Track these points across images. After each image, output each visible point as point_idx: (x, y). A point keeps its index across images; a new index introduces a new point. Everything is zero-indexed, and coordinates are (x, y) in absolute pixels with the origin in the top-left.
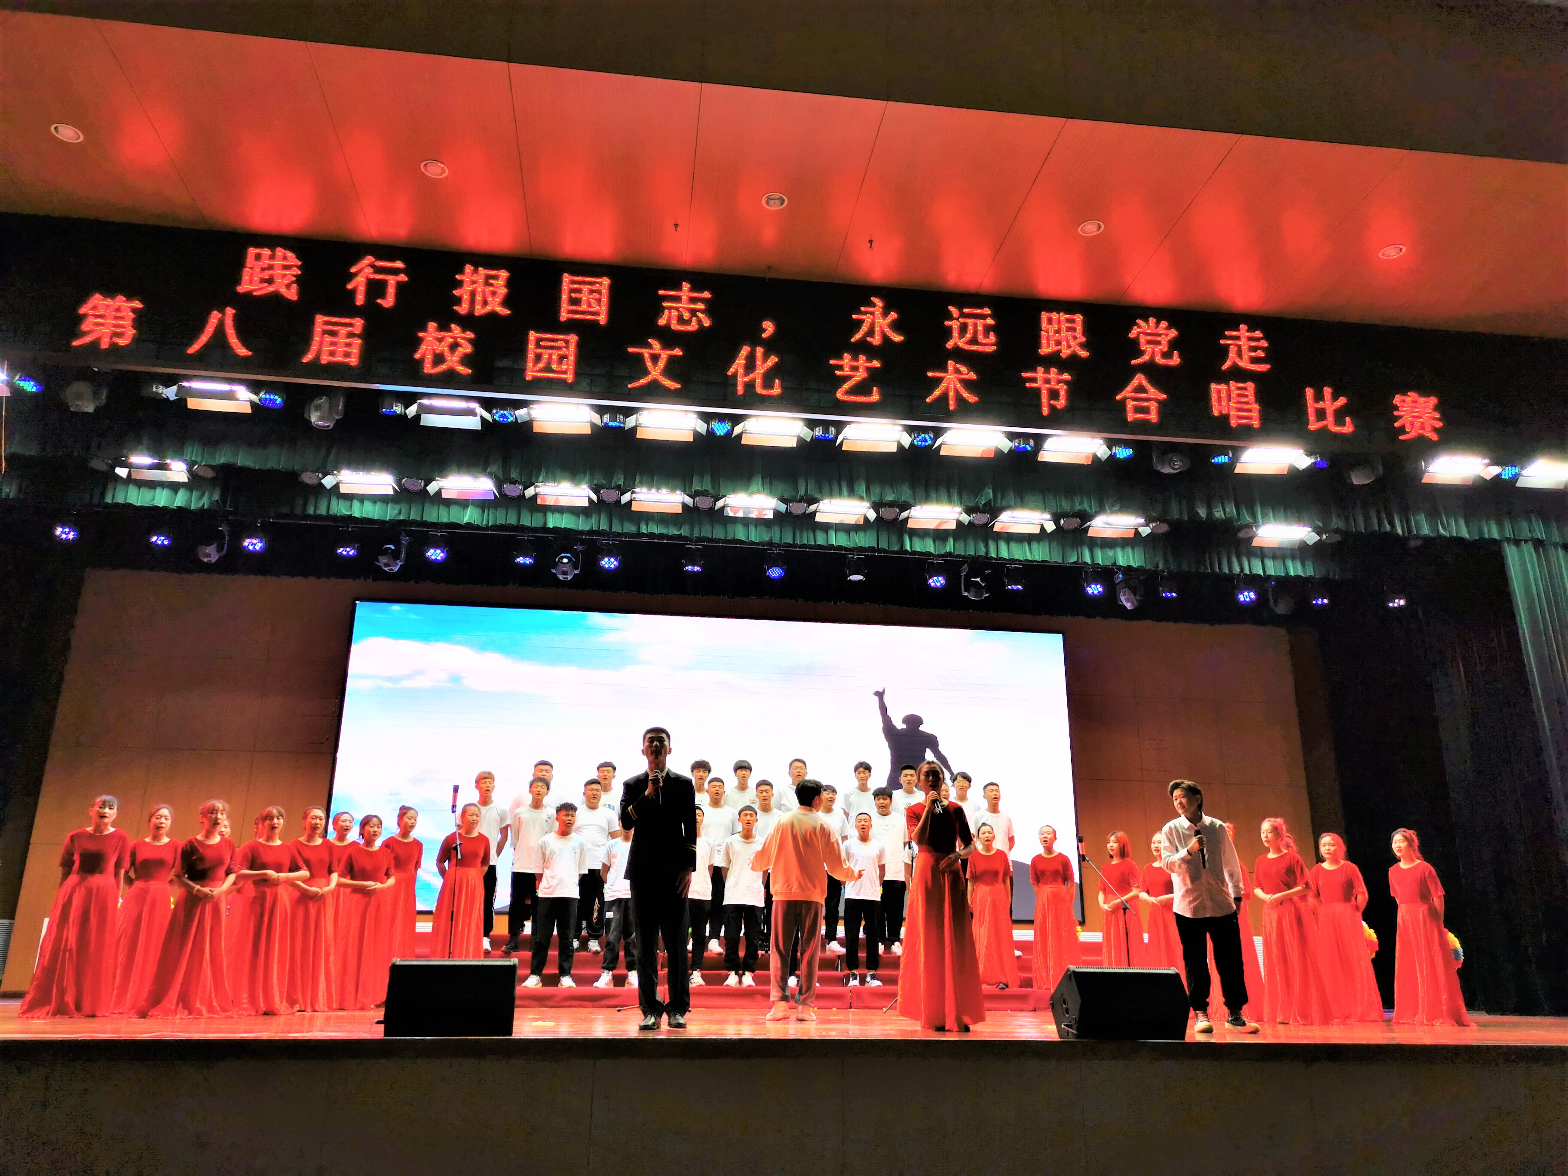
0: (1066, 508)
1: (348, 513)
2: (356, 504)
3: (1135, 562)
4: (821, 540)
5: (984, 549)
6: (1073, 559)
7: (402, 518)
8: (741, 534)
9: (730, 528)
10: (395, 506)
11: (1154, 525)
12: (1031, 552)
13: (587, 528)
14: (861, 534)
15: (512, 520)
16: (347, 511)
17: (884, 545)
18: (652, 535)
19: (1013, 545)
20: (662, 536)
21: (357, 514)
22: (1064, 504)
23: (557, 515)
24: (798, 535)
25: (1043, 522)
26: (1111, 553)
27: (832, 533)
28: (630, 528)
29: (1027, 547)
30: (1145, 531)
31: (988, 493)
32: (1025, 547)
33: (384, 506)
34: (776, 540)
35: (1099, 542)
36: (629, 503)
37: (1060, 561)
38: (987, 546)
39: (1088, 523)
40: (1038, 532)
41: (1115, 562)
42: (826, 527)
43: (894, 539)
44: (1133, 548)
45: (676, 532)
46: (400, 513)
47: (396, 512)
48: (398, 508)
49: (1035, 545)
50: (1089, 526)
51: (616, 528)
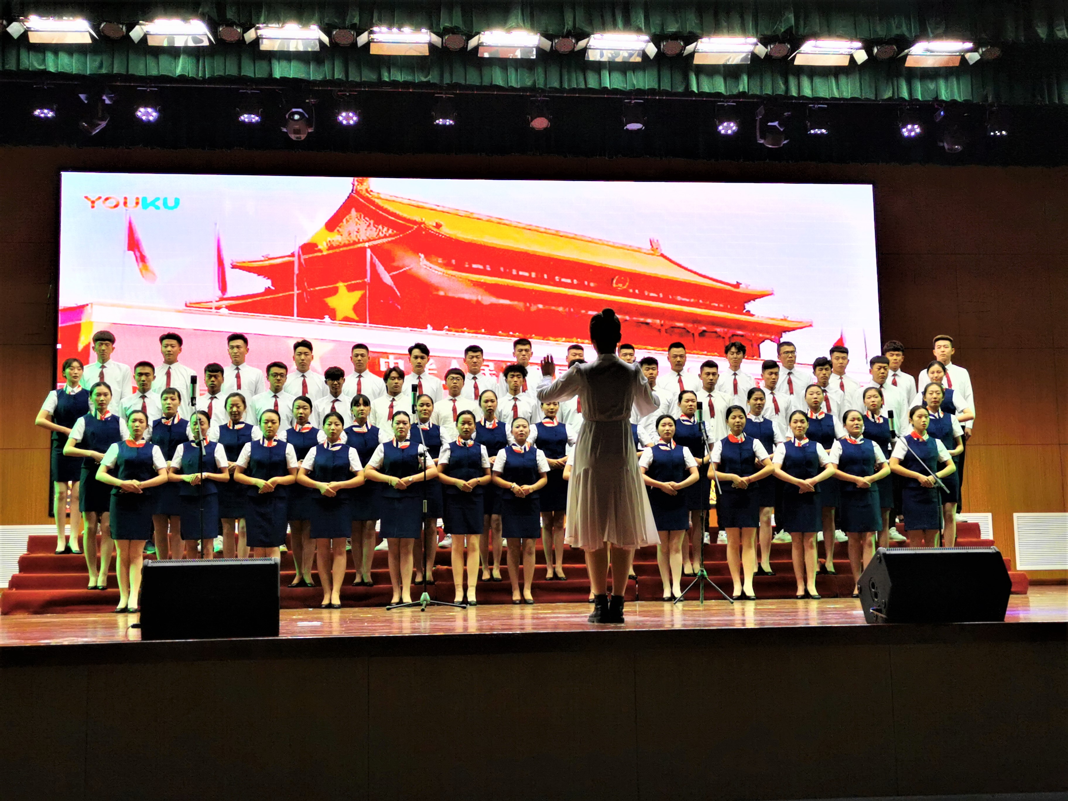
0: (880, 33)
1: (42, 67)
2: (50, 57)
3: (960, 97)
4: (593, 83)
5: (783, 86)
6: (888, 94)
7: (104, 71)
8: (498, 78)
9: (486, 71)
10: (94, 58)
11: (984, 50)
12: (838, 88)
13: (319, 77)
14: (640, 74)
15: (232, 70)
16: (41, 65)
17: (666, 86)
18: (394, 83)
19: (818, 81)
20: (406, 84)
21: (52, 69)
22: (878, 29)
23: (284, 63)
24: (566, 78)
25: (853, 51)
26: (932, 86)
27: (605, 75)
28: (369, 76)
29: (834, 81)
30: (973, 57)
31: (788, 19)
32: (831, 82)
33: (82, 59)
34: (540, 84)
35: (918, 73)
36: (367, 46)
37: (872, 97)
38: (786, 83)
39: (906, 51)
40: (846, 63)
41: (937, 97)
42: (598, 67)
43: (678, 78)
44: (958, 80)
45: (424, 79)
46: (101, 66)
47: (97, 64)
48: (98, 59)
49: (843, 80)
50: (907, 55)
51: (354, 77)
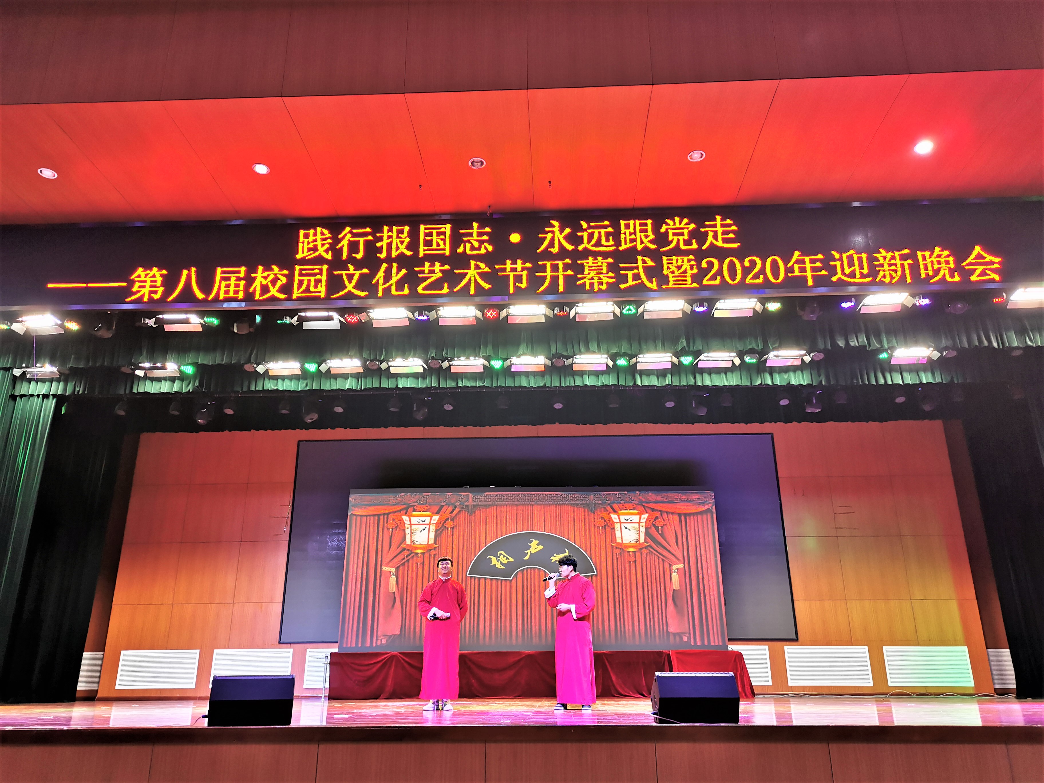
0: (740, 348)
1: (276, 388)
2: (280, 381)
3: (804, 382)
4: (579, 383)
5: (693, 381)
7: (308, 388)
8: (523, 382)
9: (516, 378)
10: (303, 381)
11: (813, 354)
12: (727, 380)
13: (424, 386)
14: (606, 376)
15: (376, 384)
17: (622, 382)
18: (466, 387)
20: (472, 387)
21: (280, 388)
22: (738, 346)
23: (404, 379)
24: (563, 380)
25: (732, 358)
26: (786, 376)
27: (586, 377)
28: (451, 384)
30: (807, 359)
31: (682, 342)
32: (723, 377)
33: (297, 382)
34: (548, 385)
35: (777, 369)
36: (449, 367)
37: (749, 384)
38: (695, 378)
39: (766, 356)
40: (730, 365)
41: (789, 383)
42: (581, 374)
43: (629, 378)
44: (802, 372)
45: (482, 385)
47: (305, 385)
48: (305, 382)
49: (729, 374)
50: (767, 359)
51: (443, 385)
